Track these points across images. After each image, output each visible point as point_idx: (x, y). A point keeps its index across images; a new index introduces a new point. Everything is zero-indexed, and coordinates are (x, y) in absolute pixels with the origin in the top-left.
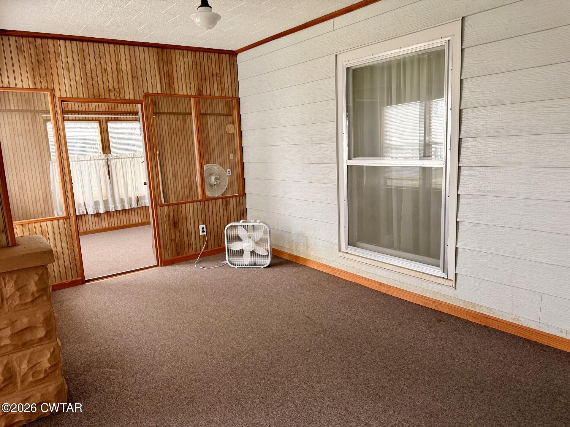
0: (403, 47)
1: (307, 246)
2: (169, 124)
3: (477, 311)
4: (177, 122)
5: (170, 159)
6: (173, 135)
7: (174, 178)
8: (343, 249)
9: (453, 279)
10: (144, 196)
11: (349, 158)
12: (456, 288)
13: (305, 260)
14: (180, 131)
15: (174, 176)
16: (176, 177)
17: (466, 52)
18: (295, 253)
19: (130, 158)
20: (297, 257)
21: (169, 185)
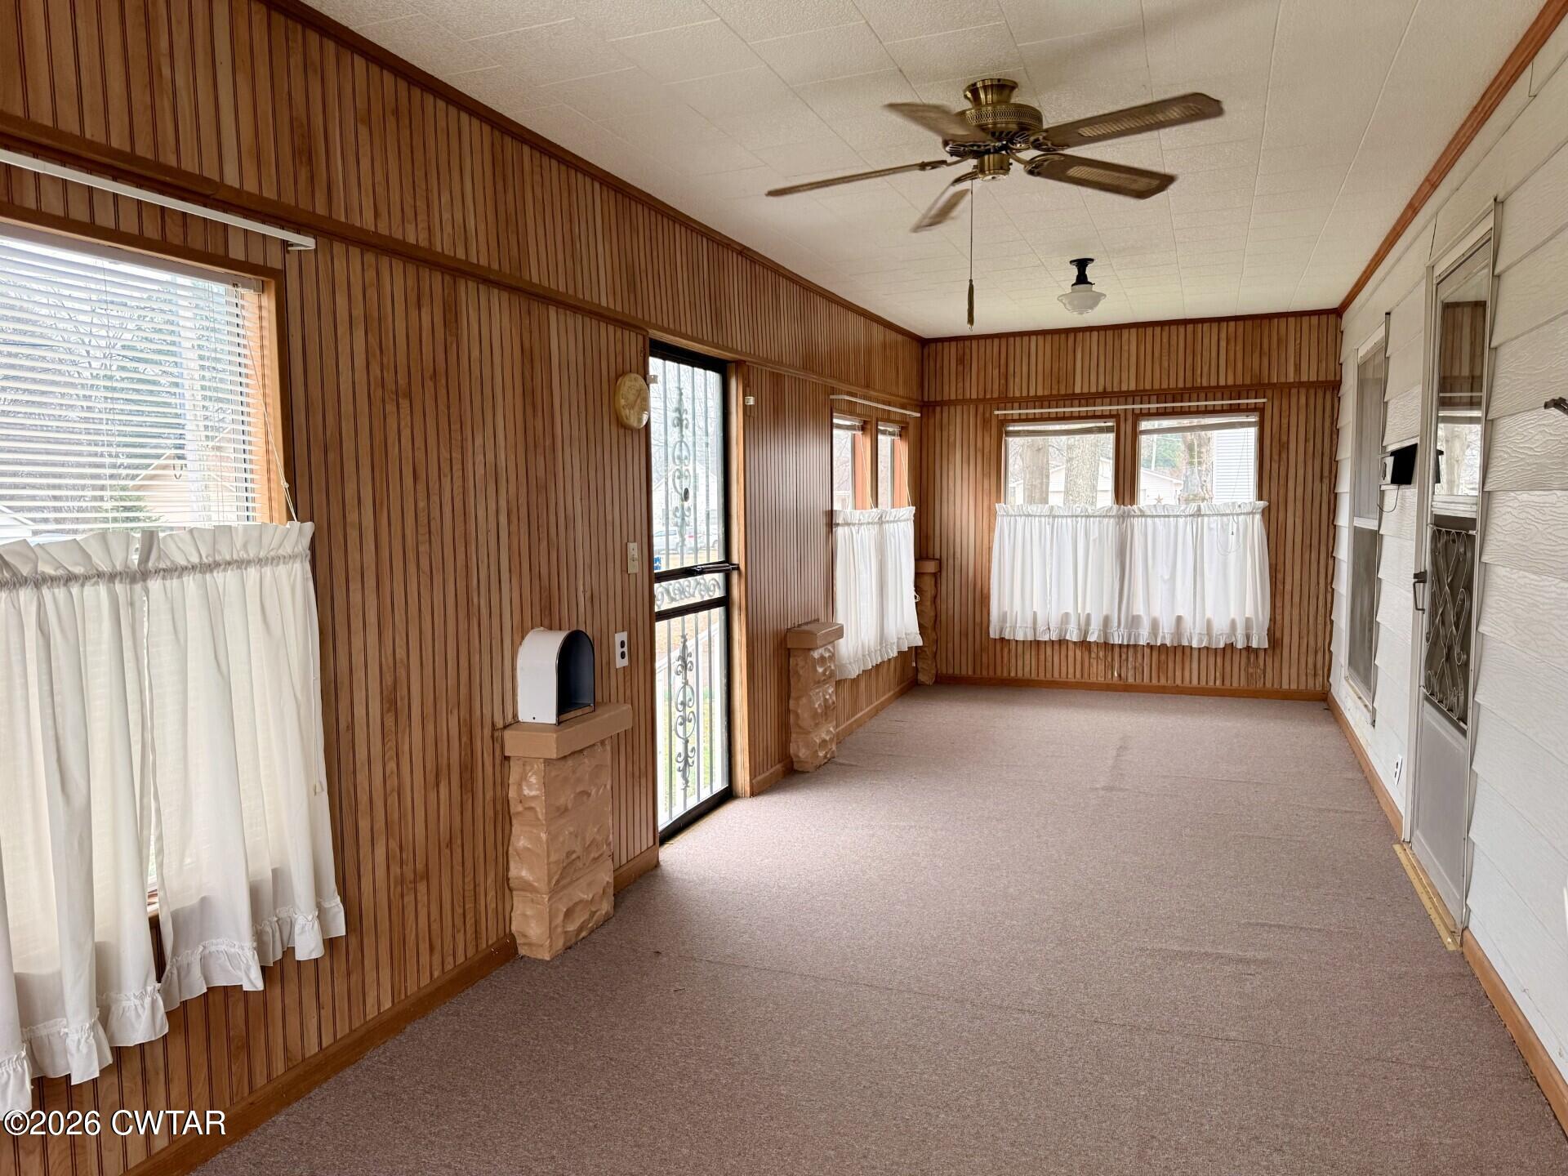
2: (374, 324)
4: (414, 313)
5: (371, 582)
6: (391, 408)
7: (390, 721)
10: (204, 902)
14: (429, 384)
15: (391, 703)
16: (402, 705)
19: (112, 577)
21: (362, 777)
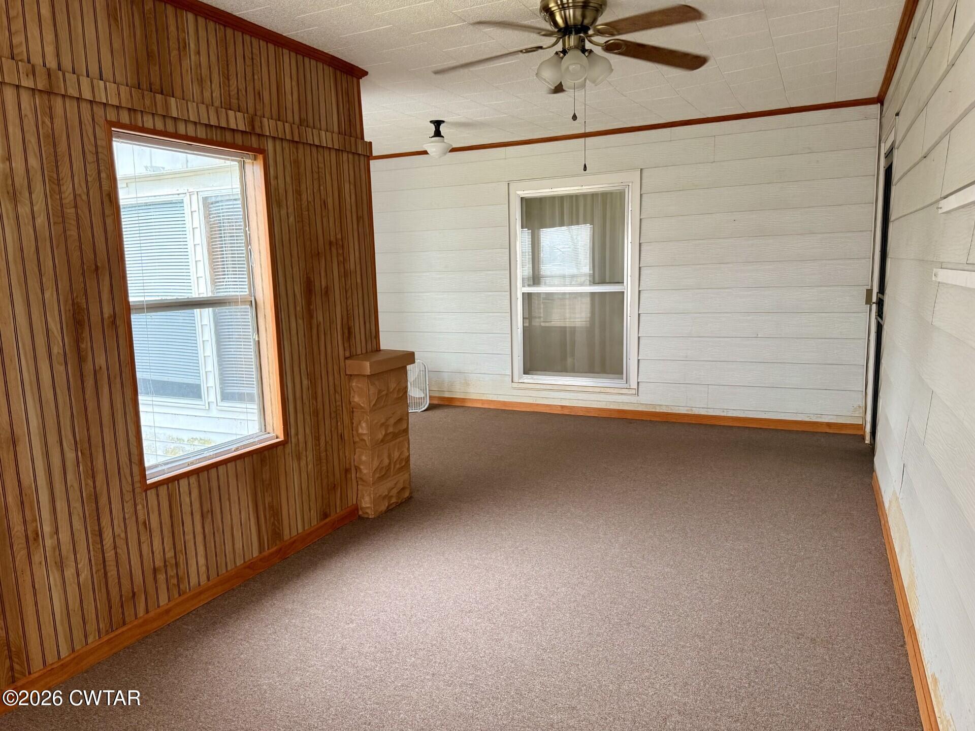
0: (585, 186)
1: (467, 384)
3: (657, 411)
8: (516, 379)
9: (636, 387)
11: (523, 286)
12: (639, 394)
13: (463, 400)
17: (644, 196)
18: (447, 395)
20: (451, 399)
